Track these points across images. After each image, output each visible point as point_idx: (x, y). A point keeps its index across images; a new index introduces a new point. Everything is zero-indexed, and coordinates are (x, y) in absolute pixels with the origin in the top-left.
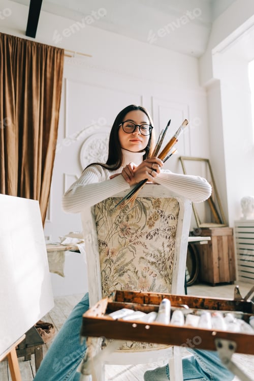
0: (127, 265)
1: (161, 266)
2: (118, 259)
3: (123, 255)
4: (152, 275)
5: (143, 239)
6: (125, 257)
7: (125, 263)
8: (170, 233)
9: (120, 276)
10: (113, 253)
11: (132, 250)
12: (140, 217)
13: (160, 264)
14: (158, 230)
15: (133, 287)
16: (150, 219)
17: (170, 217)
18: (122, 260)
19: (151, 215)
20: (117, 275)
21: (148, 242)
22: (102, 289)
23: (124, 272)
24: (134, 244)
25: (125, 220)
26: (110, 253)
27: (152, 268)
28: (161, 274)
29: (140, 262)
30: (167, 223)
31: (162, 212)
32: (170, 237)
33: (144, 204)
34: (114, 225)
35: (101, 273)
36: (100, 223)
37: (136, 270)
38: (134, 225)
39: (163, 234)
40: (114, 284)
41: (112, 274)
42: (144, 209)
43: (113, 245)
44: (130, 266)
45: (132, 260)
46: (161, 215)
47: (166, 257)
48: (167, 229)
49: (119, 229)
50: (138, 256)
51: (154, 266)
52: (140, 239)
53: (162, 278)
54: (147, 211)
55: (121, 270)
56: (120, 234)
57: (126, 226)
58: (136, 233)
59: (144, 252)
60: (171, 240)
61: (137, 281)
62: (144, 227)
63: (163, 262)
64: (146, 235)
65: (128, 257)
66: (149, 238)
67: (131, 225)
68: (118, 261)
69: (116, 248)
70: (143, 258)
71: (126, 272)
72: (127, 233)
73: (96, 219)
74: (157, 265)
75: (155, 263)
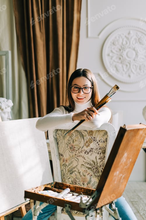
0: (74, 168)
1: (95, 170)
2: (69, 164)
3: (72, 162)
4: (89, 175)
5: (83, 154)
6: (73, 163)
7: (73, 167)
8: (100, 151)
9: (71, 174)
10: (66, 161)
11: (77, 160)
12: (80, 140)
13: (94, 169)
14: (92, 149)
15: (78, 181)
16: (87, 142)
17: (101, 141)
18: (71, 165)
19: (87, 140)
20: (69, 173)
21: (86, 156)
22: (62, 180)
23: (73, 172)
24: (78, 156)
25: (72, 142)
26: (65, 161)
27: (89, 171)
28: (95, 175)
29: (81, 167)
30: (99, 144)
31: (94, 138)
32: (100, 153)
33: (83, 133)
34: (66, 145)
35: (61, 172)
36: (59, 143)
37: (79, 172)
38: (77, 145)
39: (95, 152)
40: (68, 178)
41: (67, 172)
42: (82, 136)
43: (66, 156)
44: (75, 169)
45: (77, 166)
46: (94, 140)
47: (98, 165)
48: (98, 149)
49: (69, 147)
50: (80, 164)
51: (90, 170)
52: (81, 154)
53: (96, 177)
54: (85, 138)
55: (71, 171)
56: (70, 150)
57: (72, 146)
58: (79, 150)
59: (84, 162)
60: (102, 155)
61: (80, 178)
62: (83, 147)
63: (96, 168)
64: (84, 152)
65: (75, 164)
66: (86, 153)
67: (75, 145)
68: (69, 165)
69: (68, 158)
70: (83, 165)
71: (74, 172)
72: (74, 150)
73: (57, 141)
74: (92, 169)
75: (91, 168)
